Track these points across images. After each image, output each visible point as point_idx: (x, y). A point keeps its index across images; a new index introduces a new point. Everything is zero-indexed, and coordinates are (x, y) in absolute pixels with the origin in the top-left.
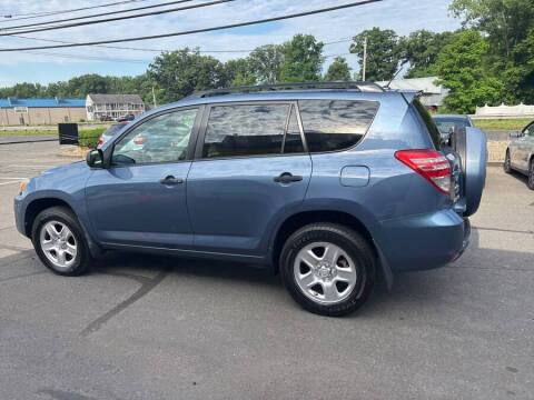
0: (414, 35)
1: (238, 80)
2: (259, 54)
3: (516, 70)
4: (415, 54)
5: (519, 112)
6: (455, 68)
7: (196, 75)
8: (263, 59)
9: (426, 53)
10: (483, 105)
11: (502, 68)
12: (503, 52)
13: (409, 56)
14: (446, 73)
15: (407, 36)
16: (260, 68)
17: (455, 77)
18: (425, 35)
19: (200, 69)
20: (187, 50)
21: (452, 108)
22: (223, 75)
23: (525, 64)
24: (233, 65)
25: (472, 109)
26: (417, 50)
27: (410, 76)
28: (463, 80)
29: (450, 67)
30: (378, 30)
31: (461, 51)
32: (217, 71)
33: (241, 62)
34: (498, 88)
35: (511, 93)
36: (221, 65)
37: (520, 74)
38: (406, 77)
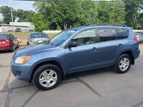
0: (19, 10)
3: (50, 23)
4: (20, 15)
5: (52, 32)
6: (36, 21)
9: (23, 15)
10: (44, 30)
11: (46, 22)
12: (46, 18)
13: (18, 16)
14: (34, 22)
15: (17, 10)
17: (37, 23)
18: (22, 11)
21: (37, 31)
23: (51, 21)
25: (42, 31)
26: (20, 14)
27: (19, 21)
28: (39, 24)
29: (35, 20)
30: (7, 7)
31: (37, 17)
34: (47, 26)
35: (49, 28)
37: (50, 24)
38: (18, 22)
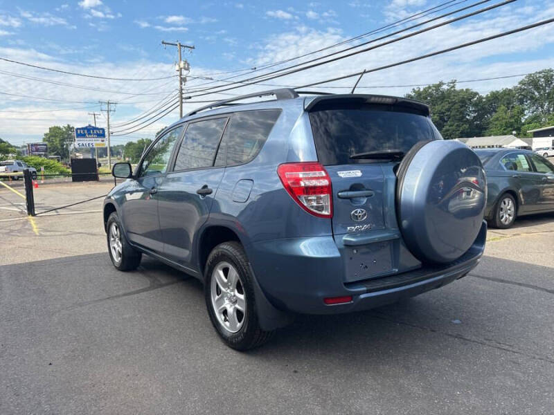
1: (502, 113)
2: (533, 82)
7: (448, 110)
8: (537, 87)
16: (532, 98)
19: (455, 103)
20: (441, 84)
22: (483, 109)
24: (495, 97)
32: (476, 105)
33: (507, 93)
36: (481, 98)
